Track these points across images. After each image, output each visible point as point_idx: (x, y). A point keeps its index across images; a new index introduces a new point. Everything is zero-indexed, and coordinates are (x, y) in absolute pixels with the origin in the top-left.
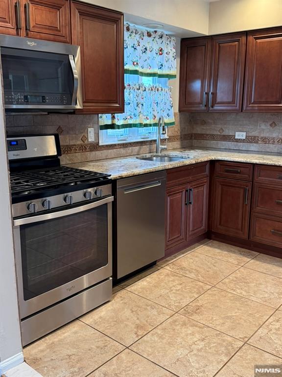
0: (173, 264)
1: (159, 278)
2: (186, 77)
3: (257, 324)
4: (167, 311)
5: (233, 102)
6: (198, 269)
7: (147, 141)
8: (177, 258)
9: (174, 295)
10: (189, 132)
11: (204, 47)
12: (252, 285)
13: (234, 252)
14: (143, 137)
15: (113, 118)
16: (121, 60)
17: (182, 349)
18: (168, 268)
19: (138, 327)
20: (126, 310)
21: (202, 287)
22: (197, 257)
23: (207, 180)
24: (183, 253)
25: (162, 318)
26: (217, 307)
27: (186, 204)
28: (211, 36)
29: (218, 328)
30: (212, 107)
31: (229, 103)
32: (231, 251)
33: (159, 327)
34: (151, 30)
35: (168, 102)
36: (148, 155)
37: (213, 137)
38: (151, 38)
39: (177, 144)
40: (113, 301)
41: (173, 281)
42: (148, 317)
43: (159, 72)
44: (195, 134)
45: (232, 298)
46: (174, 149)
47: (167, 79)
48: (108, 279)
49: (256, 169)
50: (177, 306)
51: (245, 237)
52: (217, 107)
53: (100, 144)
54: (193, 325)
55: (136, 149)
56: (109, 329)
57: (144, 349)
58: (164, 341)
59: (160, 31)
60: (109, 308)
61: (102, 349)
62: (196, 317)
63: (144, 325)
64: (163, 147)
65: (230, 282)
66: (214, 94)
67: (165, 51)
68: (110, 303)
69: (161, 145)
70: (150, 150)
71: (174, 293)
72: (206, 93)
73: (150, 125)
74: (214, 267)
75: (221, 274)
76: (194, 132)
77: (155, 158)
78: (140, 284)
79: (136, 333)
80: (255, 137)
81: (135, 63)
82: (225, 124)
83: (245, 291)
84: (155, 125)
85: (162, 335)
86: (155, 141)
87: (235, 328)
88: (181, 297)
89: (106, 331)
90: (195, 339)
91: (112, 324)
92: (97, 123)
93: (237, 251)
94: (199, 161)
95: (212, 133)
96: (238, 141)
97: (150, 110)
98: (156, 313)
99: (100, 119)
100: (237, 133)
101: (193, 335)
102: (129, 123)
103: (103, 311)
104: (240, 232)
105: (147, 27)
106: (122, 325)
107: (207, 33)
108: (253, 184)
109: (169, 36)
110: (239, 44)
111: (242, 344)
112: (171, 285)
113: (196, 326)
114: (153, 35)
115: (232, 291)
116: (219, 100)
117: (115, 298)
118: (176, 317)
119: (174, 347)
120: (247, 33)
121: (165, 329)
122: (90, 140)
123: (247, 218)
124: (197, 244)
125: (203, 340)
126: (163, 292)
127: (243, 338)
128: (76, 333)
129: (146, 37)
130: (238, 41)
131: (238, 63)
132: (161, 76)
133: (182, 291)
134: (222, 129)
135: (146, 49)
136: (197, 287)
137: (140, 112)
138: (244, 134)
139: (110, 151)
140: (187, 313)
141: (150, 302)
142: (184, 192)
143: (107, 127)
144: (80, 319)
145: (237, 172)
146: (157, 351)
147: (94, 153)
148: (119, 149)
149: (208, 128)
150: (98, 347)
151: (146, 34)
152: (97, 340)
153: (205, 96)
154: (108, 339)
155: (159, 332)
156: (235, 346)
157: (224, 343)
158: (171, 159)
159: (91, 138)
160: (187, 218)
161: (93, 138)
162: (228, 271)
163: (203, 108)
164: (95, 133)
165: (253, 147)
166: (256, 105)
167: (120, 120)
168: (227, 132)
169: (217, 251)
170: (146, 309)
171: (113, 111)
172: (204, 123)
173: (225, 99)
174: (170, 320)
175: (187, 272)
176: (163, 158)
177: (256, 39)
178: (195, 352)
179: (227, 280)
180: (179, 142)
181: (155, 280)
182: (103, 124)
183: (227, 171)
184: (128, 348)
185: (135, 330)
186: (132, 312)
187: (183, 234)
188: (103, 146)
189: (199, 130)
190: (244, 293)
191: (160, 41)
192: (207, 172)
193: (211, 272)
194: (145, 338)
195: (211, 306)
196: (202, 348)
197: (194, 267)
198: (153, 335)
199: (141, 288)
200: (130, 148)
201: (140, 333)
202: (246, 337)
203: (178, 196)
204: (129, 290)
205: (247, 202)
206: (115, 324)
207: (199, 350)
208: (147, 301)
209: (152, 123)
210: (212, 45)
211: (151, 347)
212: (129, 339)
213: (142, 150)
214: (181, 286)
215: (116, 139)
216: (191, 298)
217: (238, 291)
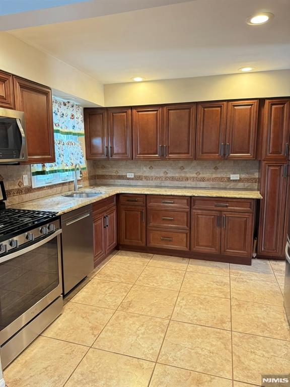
0: (100, 274)
1: (93, 287)
2: (89, 135)
3: (172, 305)
4: (109, 311)
5: (126, 153)
6: (119, 274)
7: (67, 182)
8: (101, 269)
9: (109, 297)
10: (94, 174)
11: (101, 115)
12: (157, 278)
13: (138, 257)
14: (63, 179)
15: (44, 166)
16: (51, 123)
17: (131, 336)
18: (96, 277)
19: (92, 328)
20: (77, 318)
21: (126, 287)
22: (114, 265)
23: (115, 208)
24: (103, 264)
25: (108, 317)
26: (142, 298)
27: (105, 227)
28: (107, 108)
29: (149, 314)
30: (111, 156)
31: (123, 154)
32: (135, 256)
33: (108, 324)
34: (66, 101)
35: (80, 153)
36: (69, 193)
37: (111, 177)
38: (66, 107)
39: (87, 183)
40: (64, 313)
41: (104, 287)
42: (97, 319)
43: (73, 131)
44: (97, 175)
45: (149, 290)
46: (85, 187)
47: (77, 136)
48: (60, 296)
49: (148, 197)
50: (114, 306)
51: (144, 245)
52: (114, 157)
53: (33, 187)
54: (132, 317)
55: (59, 188)
56: (70, 336)
57: (103, 345)
58: (116, 334)
59: (72, 102)
60: (63, 320)
61: (70, 354)
62: (131, 310)
63: (97, 326)
64: (80, 186)
65: (143, 279)
66: (112, 148)
67: (76, 116)
68: (62, 315)
69: (78, 185)
70: (69, 189)
71: (109, 296)
72: (106, 147)
73: (69, 170)
74: (129, 270)
75: (135, 274)
76: (97, 173)
77: (75, 195)
78: (80, 295)
79: (93, 334)
80: (140, 176)
81: (57, 125)
82: (119, 168)
83: (155, 283)
84: (73, 170)
85: (113, 330)
86: (72, 182)
87: (159, 312)
88: (115, 298)
89: (69, 338)
90: (137, 327)
91: (71, 332)
92: (29, 170)
93: (139, 256)
94: (111, 195)
95: (110, 174)
96: (129, 179)
97: (68, 159)
98: (101, 315)
99: (32, 168)
100: (128, 174)
101: (134, 324)
102: (55, 169)
103: (59, 324)
104: (140, 241)
105: (63, 99)
106: (80, 331)
107: (103, 106)
108: (146, 208)
109: (78, 106)
110: (127, 115)
111: (168, 321)
112: (104, 291)
113: (134, 317)
114: (67, 105)
115: (147, 285)
116: (115, 152)
117: (65, 311)
118: (117, 314)
119: (125, 336)
120: (132, 108)
121: (113, 325)
122: (24, 185)
123: (144, 231)
124: (111, 255)
125: (142, 325)
126: (100, 297)
127: (168, 317)
128: (43, 347)
129: (62, 106)
130: (126, 112)
131: (127, 127)
132: (74, 134)
133: (114, 293)
134: (117, 171)
135: (63, 114)
136: (123, 287)
137: (62, 161)
138: (133, 174)
139: (40, 192)
140: (123, 309)
141: (94, 307)
142: (103, 219)
143: (38, 173)
144: (42, 335)
145: (136, 201)
146: (114, 343)
147: (28, 194)
148: (46, 190)
149: (107, 170)
150: (67, 354)
151: (62, 104)
152: (63, 348)
153: (105, 149)
154: (73, 345)
155: (110, 328)
156: (165, 324)
157: (157, 324)
158: (88, 195)
159: (26, 183)
160: (105, 237)
161: (27, 182)
162: (139, 271)
163: (105, 157)
164: (28, 179)
165: (140, 183)
166: (141, 156)
167: (48, 167)
168: (120, 174)
169: (126, 258)
170: (93, 313)
171: (43, 161)
172: (104, 167)
173: (120, 151)
174: (114, 317)
175: (112, 278)
176: (82, 194)
177: (138, 112)
178: (141, 336)
179: (141, 278)
180: (88, 182)
181: (91, 289)
182: (34, 171)
183: (128, 201)
184: (91, 347)
185: (91, 331)
186: (83, 318)
187: (104, 250)
188: (35, 188)
189: (100, 172)
190: (155, 285)
191: (72, 109)
192: (115, 203)
193: (128, 274)
194: (101, 336)
195: (138, 299)
196: (144, 332)
197: (116, 273)
198: (106, 332)
199: (82, 298)
200: (55, 189)
201: (96, 332)
202: (169, 316)
203: (99, 222)
204: (73, 301)
205: (144, 220)
206: (73, 331)
207: (143, 334)
208: (92, 307)
209: (70, 169)
210: (108, 114)
211: (109, 341)
212: (90, 340)
213: (63, 190)
214: (111, 290)
215: (44, 183)
216: (122, 297)
217: (151, 284)
